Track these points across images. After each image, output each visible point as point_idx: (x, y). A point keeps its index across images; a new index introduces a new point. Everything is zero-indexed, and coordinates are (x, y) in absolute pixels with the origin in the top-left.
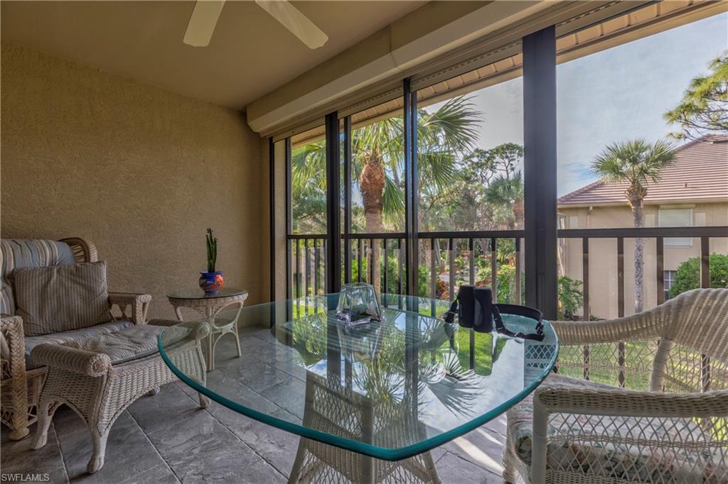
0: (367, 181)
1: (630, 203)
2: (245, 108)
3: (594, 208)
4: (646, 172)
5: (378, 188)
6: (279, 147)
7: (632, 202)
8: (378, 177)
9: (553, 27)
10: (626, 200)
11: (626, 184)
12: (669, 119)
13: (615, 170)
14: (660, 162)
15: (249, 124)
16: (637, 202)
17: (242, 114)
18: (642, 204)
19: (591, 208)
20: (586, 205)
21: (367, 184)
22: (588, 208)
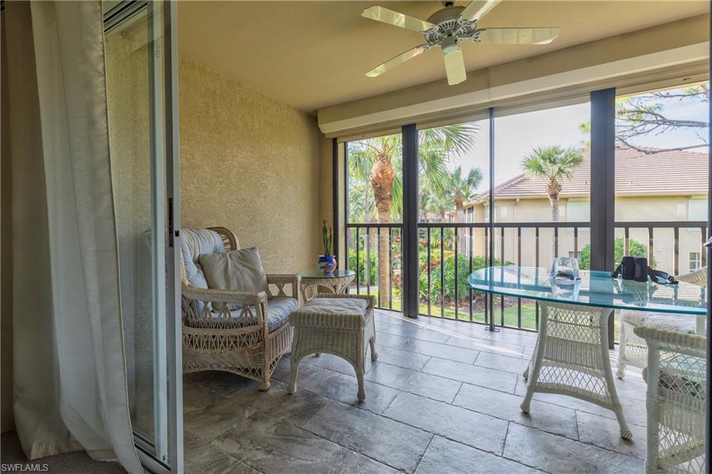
0: (380, 176)
1: (549, 197)
2: (316, 111)
3: (521, 200)
4: (562, 171)
5: (390, 182)
6: (341, 146)
7: (551, 196)
8: (389, 172)
9: (614, 88)
10: (547, 194)
11: (547, 181)
12: (582, 131)
13: (540, 169)
14: (572, 164)
15: (319, 126)
16: (554, 196)
17: (312, 118)
18: (558, 198)
19: (518, 200)
20: (515, 197)
21: (380, 178)
22: (516, 200)
